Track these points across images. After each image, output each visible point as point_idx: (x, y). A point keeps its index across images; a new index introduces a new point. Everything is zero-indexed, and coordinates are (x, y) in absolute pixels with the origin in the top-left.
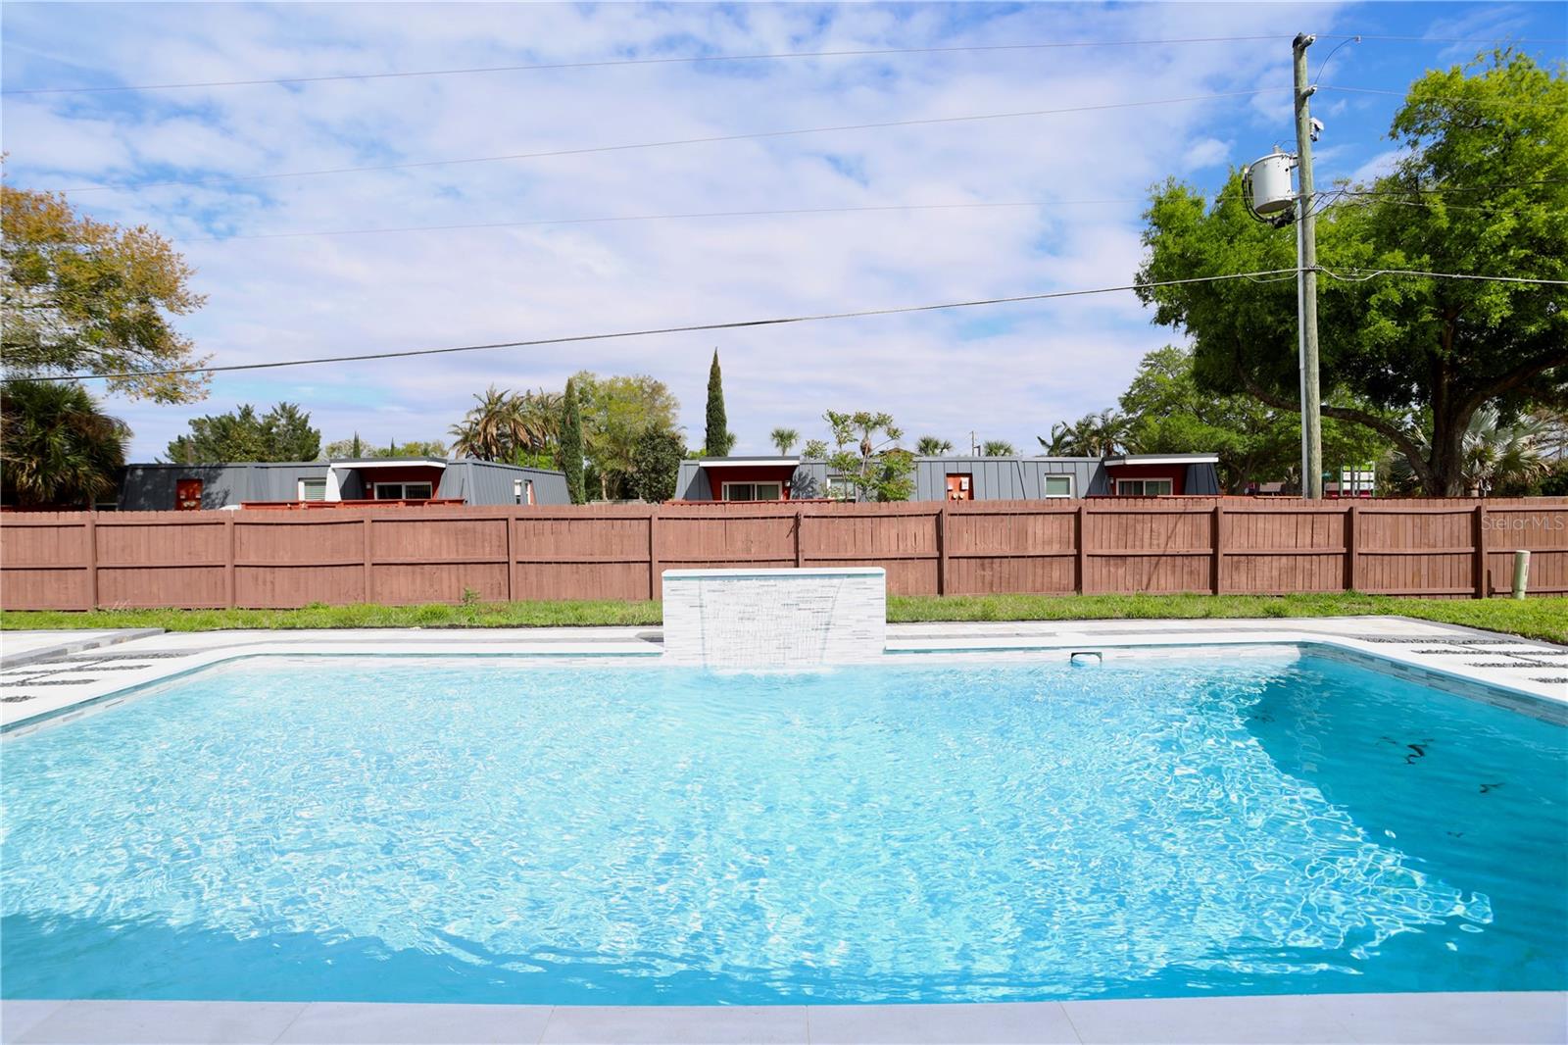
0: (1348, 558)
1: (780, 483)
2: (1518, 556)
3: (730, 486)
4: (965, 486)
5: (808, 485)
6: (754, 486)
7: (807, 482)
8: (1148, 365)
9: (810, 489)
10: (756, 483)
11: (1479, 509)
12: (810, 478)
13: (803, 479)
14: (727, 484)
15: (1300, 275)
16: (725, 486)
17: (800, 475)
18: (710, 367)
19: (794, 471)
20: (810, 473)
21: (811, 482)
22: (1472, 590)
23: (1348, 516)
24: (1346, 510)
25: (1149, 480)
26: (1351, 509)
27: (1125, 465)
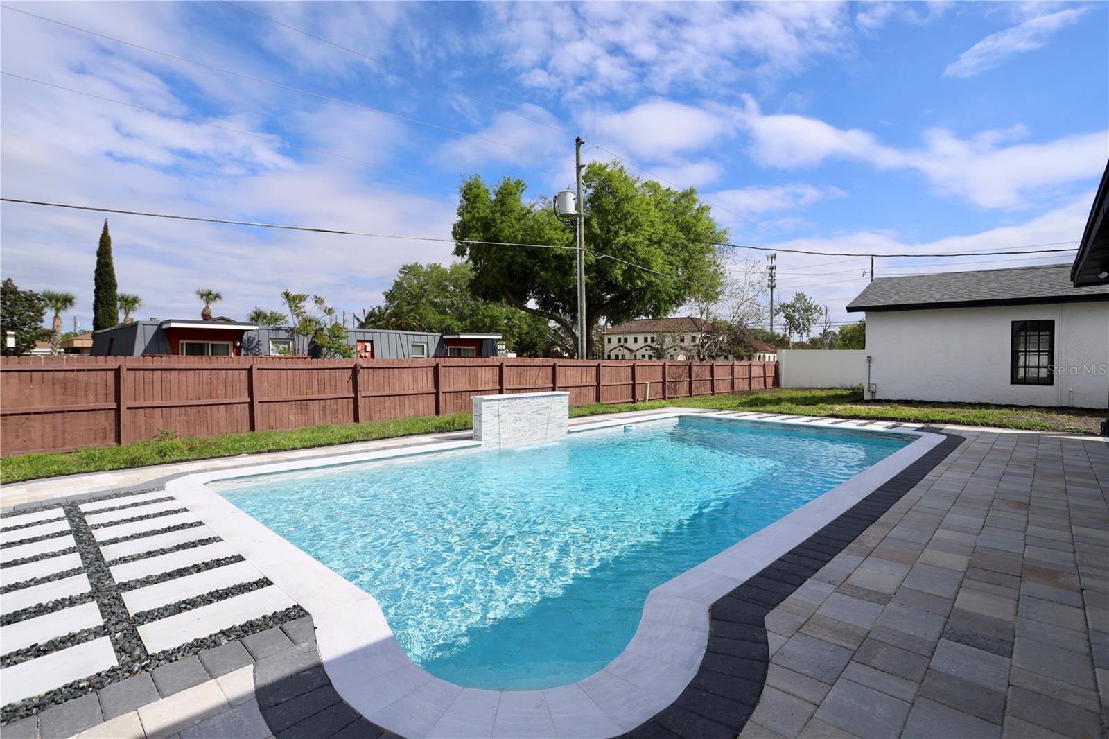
0: (598, 386)
1: (230, 343)
2: (646, 384)
3: (187, 344)
4: (369, 349)
5: (255, 347)
6: (208, 344)
7: (254, 344)
8: (403, 273)
9: (257, 350)
10: (210, 342)
11: (634, 364)
12: (256, 341)
13: (250, 341)
14: (184, 342)
15: (578, 251)
16: (182, 344)
17: (249, 338)
18: (100, 236)
19: (243, 335)
20: (257, 338)
21: (258, 344)
22: (632, 400)
23: (598, 367)
24: (597, 365)
25: (464, 347)
26: (599, 364)
27: (459, 338)
